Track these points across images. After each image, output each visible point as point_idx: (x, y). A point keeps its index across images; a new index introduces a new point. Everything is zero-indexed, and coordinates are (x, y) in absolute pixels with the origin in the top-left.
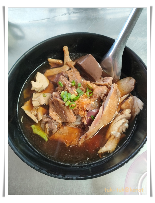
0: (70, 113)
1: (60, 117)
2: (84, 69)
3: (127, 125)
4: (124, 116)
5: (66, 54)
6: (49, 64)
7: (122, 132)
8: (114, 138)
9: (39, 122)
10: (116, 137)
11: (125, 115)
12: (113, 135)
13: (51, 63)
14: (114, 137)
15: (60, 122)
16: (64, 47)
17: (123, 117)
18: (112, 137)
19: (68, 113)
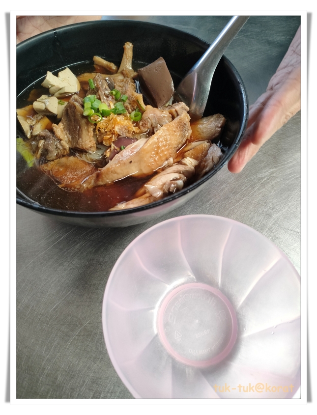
0: (87, 132)
1: (71, 139)
2: (145, 79)
3: (180, 183)
4: (181, 168)
5: (126, 54)
6: (94, 65)
7: (167, 192)
8: (147, 197)
9: (32, 136)
10: (153, 195)
11: (184, 166)
12: (148, 192)
13: (97, 65)
14: (150, 196)
15: (67, 146)
16: (126, 44)
17: (179, 168)
18: (147, 195)
19: (84, 132)
